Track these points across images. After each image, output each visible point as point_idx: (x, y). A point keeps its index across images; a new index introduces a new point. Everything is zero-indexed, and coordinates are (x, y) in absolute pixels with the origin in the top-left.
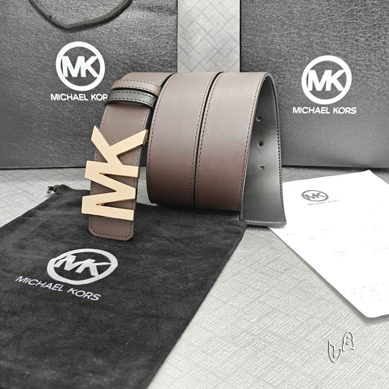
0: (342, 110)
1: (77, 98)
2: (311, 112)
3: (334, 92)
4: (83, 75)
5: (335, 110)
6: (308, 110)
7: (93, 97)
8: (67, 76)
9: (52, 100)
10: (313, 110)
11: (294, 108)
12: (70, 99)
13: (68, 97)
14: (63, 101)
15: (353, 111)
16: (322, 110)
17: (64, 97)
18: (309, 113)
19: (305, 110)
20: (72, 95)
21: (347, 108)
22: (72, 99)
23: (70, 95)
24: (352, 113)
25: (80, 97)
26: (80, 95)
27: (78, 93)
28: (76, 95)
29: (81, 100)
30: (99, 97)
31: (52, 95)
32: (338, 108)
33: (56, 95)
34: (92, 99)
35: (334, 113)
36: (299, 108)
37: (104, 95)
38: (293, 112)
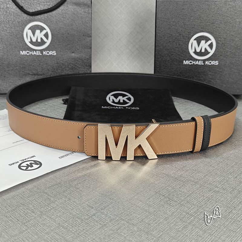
0: (210, 63)
1: (35, 54)
2: (194, 63)
3: (207, 52)
4: (39, 40)
5: (206, 63)
6: (192, 62)
7: (44, 53)
8: (30, 41)
9: (21, 54)
10: (195, 62)
11: (184, 61)
12: (31, 54)
13: (30, 53)
14: (27, 55)
15: (216, 63)
16: (199, 63)
17: (28, 53)
18: (193, 64)
19: (190, 62)
20: (32, 52)
21: (213, 61)
22: (32, 54)
23: (31, 52)
24: (216, 64)
25: (37, 53)
26: (37, 52)
27: (36, 50)
28: (35, 52)
29: (38, 54)
30: (48, 53)
31: (21, 52)
32: (208, 61)
33: (24, 52)
34: (44, 54)
35: (206, 64)
36: (187, 61)
37: (51, 52)
38: (184, 64)
